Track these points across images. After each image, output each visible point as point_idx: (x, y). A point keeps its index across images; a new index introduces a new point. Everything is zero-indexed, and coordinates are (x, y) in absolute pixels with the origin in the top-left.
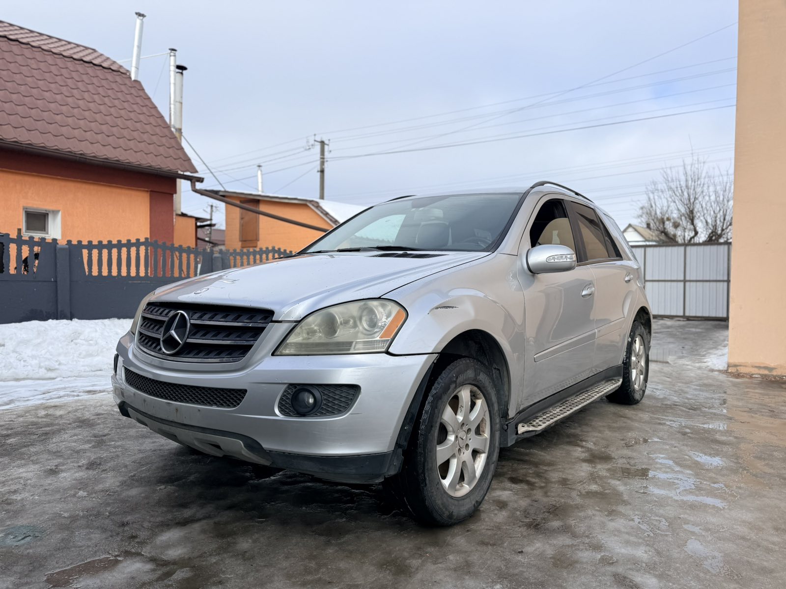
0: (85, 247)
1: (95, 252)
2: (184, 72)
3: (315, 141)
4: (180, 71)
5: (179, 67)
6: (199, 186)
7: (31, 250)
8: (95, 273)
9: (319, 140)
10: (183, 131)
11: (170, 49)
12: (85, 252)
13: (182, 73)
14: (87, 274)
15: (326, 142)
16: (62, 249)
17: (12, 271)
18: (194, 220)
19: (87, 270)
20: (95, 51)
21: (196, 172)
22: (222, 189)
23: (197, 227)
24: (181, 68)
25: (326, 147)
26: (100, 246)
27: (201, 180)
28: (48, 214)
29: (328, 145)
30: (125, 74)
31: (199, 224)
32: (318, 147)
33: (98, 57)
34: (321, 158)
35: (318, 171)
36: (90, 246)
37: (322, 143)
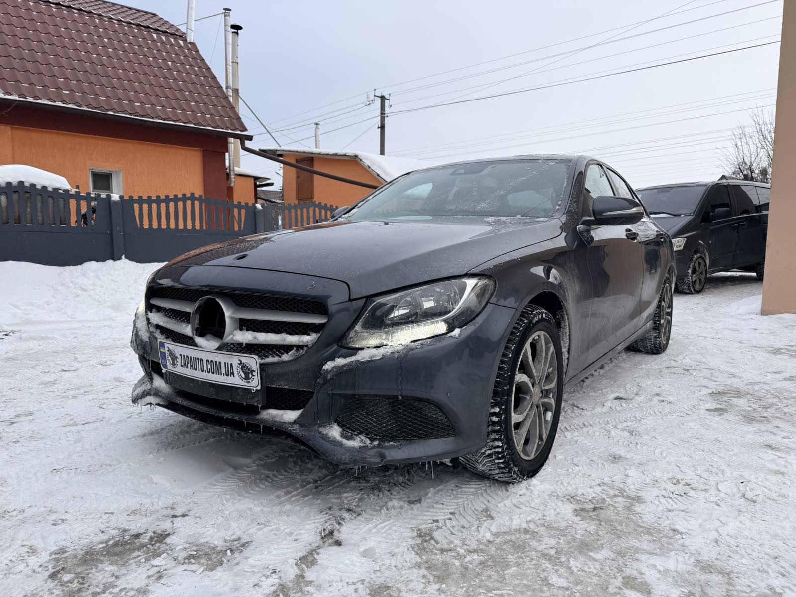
0: (136, 202)
1: (145, 207)
2: (239, 31)
3: (375, 96)
4: (236, 31)
5: (233, 27)
6: (248, 144)
8: (146, 226)
9: (380, 95)
10: (239, 91)
11: (224, 9)
12: (136, 206)
13: (237, 33)
14: (139, 226)
15: (387, 97)
16: (116, 203)
18: (252, 179)
19: (138, 223)
20: (154, 15)
21: (246, 130)
22: (279, 148)
23: (256, 186)
24: (237, 28)
25: (386, 101)
26: (150, 201)
27: (250, 138)
28: (111, 174)
29: (389, 100)
30: (183, 37)
31: (258, 183)
32: (378, 101)
33: (157, 21)
34: (381, 114)
35: (378, 128)
36: (141, 201)
37: (383, 98)
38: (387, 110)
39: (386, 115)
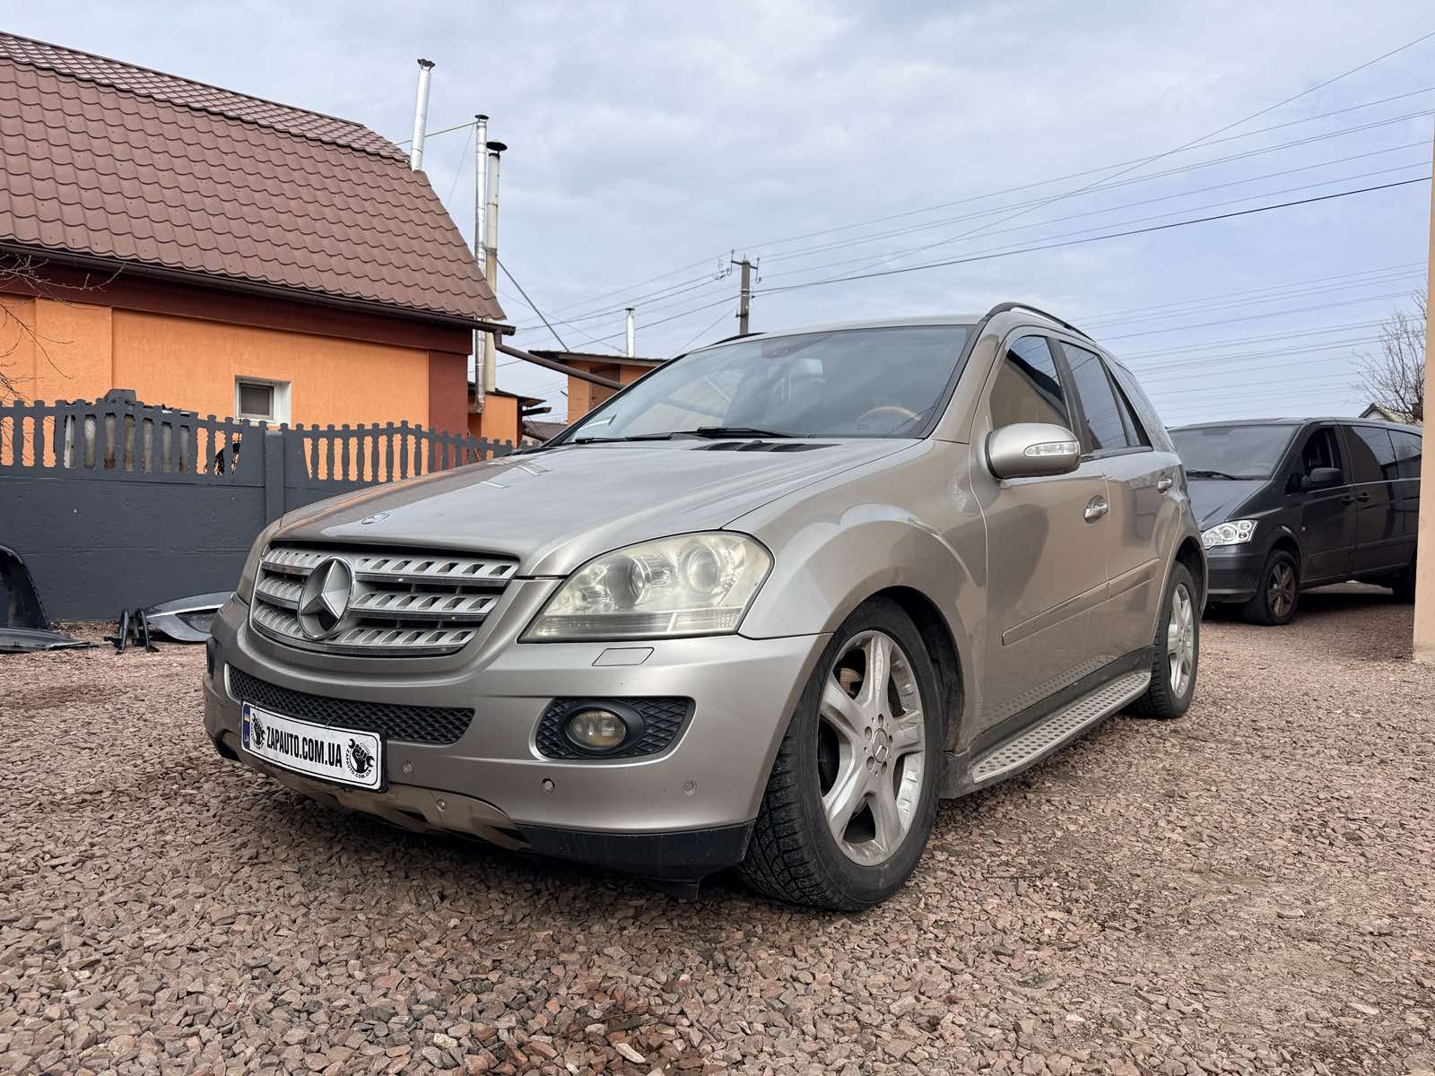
0: (307, 434)
1: (323, 443)
2: (501, 153)
3: (732, 262)
4: (496, 152)
5: (490, 145)
6: (507, 341)
7: (228, 438)
8: (323, 475)
9: (741, 261)
10: (498, 253)
11: (476, 116)
12: (308, 443)
13: (498, 156)
14: (311, 476)
15: (754, 263)
16: (275, 437)
17: (201, 470)
18: (515, 401)
19: (310, 471)
20: (361, 127)
21: (504, 317)
22: (562, 349)
23: (521, 413)
24: (496, 147)
25: (753, 272)
26: (331, 434)
27: (510, 331)
28: (273, 388)
29: (756, 268)
30: (404, 161)
31: (524, 408)
32: (738, 272)
33: (364, 136)
34: (743, 292)
35: (737, 316)
36: (316, 434)
37: (745, 264)
38: (753, 285)
39: (751, 295)
